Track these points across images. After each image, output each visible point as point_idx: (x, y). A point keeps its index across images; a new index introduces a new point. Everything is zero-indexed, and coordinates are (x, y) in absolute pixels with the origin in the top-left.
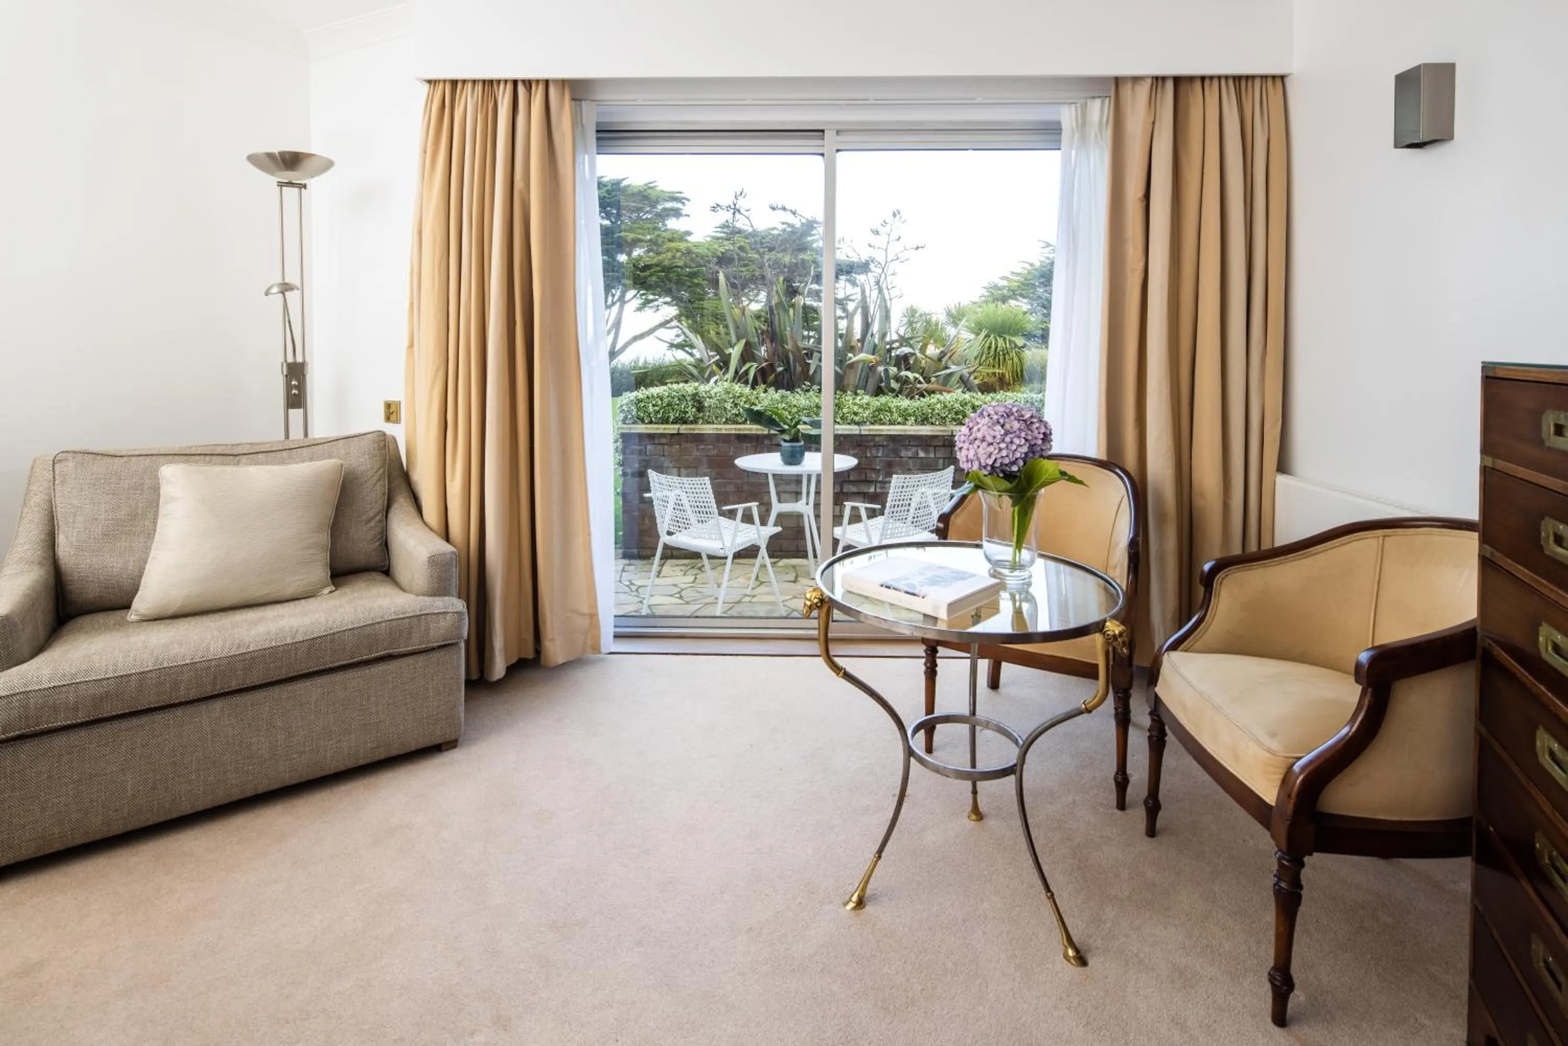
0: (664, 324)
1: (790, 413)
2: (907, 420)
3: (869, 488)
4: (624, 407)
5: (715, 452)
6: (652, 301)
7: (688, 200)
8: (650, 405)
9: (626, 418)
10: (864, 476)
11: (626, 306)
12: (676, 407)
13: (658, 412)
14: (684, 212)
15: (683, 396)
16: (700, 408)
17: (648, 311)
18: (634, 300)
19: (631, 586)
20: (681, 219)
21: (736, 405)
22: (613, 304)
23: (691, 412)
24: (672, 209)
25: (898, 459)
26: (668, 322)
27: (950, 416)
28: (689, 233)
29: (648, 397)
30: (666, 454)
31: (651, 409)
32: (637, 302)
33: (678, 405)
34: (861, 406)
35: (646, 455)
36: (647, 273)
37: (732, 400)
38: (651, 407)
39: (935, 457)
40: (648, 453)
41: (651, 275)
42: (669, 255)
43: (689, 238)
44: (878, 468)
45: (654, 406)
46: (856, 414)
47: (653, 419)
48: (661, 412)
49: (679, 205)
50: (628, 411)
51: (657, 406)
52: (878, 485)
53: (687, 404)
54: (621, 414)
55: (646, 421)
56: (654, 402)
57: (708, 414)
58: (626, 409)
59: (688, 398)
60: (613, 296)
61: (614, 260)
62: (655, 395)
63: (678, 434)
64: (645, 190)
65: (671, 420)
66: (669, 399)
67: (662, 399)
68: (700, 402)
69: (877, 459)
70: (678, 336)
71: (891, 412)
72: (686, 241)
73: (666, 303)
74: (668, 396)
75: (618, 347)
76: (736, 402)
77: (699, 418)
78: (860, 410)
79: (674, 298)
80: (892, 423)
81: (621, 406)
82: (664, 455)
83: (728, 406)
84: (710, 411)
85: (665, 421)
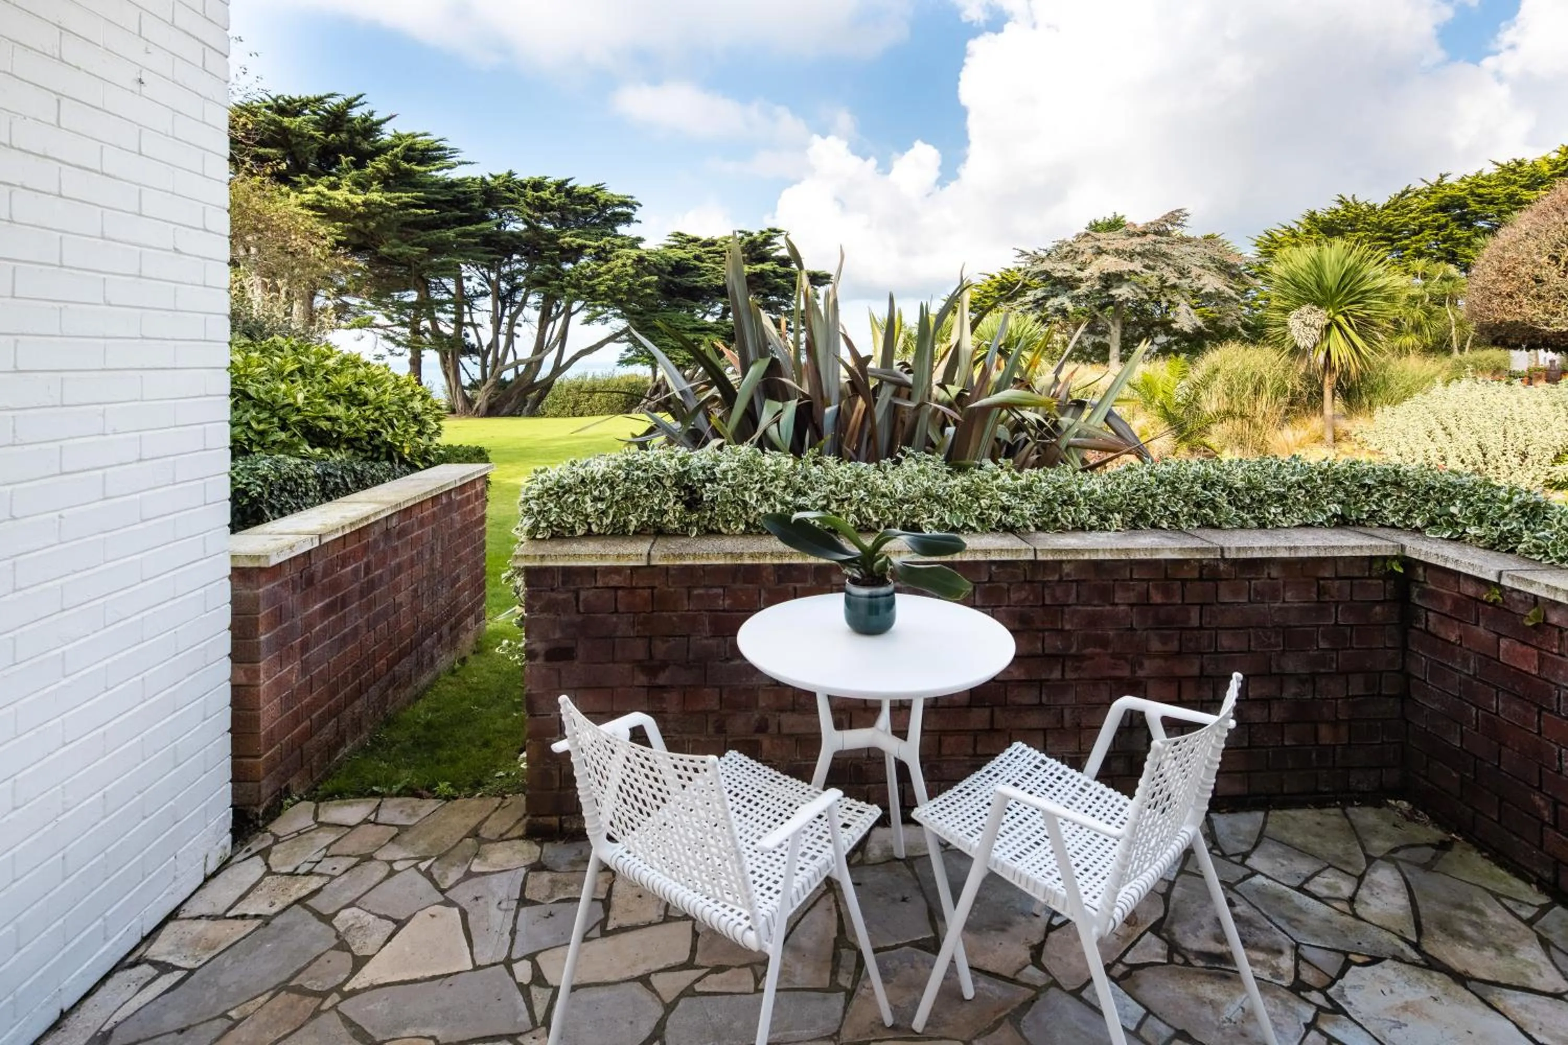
0: (613, 338)
1: (876, 510)
2: (1105, 519)
3: (1051, 671)
4: (532, 504)
5: (727, 602)
6: (600, 314)
7: (640, 205)
8: (588, 499)
9: (535, 527)
10: (1039, 645)
11: (573, 318)
12: (642, 502)
13: (604, 513)
14: (635, 217)
15: (658, 479)
16: (692, 501)
17: (596, 325)
18: (580, 312)
19: (534, 990)
20: (633, 225)
21: (766, 496)
22: (558, 315)
23: (674, 511)
24: (622, 214)
25: (1108, 608)
26: (617, 335)
27: (1185, 509)
28: (640, 240)
29: (583, 481)
30: (621, 608)
31: (589, 507)
32: (583, 315)
33: (646, 496)
34: (1014, 493)
35: (578, 612)
36: (596, 281)
37: (758, 485)
38: (589, 503)
39: (1183, 604)
40: (582, 610)
41: (600, 283)
42: (620, 262)
43: (640, 245)
44: (1068, 627)
45: (595, 500)
46: (1006, 509)
47: (594, 528)
48: (611, 512)
49: (630, 210)
50: (539, 512)
51: (602, 500)
52: (1069, 664)
53: (666, 495)
54: (525, 520)
55: (580, 532)
56: (596, 493)
57: (709, 514)
58: (536, 509)
59: (668, 483)
60: (558, 307)
61: (559, 267)
62: (598, 476)
63: (649, 566)
64: (593, 193)
65: (632, 528)
66: (628, 484)
67: (612, 488)
68: (691, 490)
69: (1066, 610)
70: (629, 350)
71: (1076, 504)
72: (638, 248)
73: (615, 315)
74: (625, 480)
75: (563, 362)
76: (767, 489)
77: (691, 523)
78: (1014, 502)
79: (624, 310)
80: (1081, 527)
81: (527, 501)
82: (616, 611)
83: (752, 498)
84: (712, 509)
85: (619, 532)
